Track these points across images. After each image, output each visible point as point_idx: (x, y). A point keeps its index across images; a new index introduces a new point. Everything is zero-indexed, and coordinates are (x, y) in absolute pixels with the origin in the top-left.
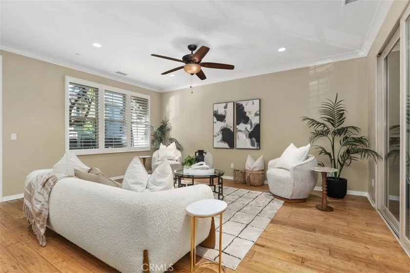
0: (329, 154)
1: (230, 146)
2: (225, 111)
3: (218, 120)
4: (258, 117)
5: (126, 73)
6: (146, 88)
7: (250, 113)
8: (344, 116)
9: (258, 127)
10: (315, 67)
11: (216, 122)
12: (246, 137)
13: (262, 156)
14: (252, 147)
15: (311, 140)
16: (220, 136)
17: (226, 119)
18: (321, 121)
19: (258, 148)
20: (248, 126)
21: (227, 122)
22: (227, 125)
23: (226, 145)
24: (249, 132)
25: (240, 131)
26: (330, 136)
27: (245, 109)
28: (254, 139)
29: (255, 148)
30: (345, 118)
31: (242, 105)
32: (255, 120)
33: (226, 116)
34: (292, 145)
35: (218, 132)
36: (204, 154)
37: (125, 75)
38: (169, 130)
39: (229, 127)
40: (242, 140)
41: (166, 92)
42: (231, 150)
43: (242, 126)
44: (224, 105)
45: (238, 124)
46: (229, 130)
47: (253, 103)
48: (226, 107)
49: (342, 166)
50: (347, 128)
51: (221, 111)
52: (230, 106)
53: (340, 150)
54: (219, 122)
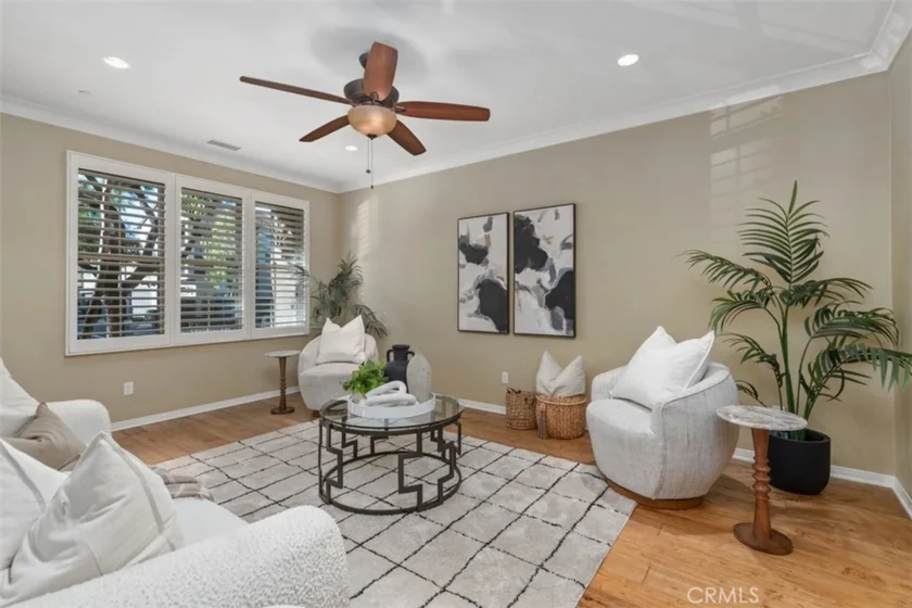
0: (772, 361)
1: (498, 327)
2: (487, 238)
3: (469, 260)
4: (569, 253)
5: (237, 145)
6: (299, 182)
7: (548, 240)
8: (818, 250)
9: (569, 279)
10: (729, 112)
11: (464, 266)
12: (540, 305)
13: (579, 358)
14: (553, 332)
15: (717, 321)
16: (475, 302)
17: (489, 257)
18: (747, 263)
19: (571, 333)
20: (545, 276)
21: (490, 266)
22: (491, 272)
23: (488, 325)
24: (546, 291)
25: (525, 288)
26: (775, 308)
27: (536, 230)
28: (559, 311)
29: (563, 333)
30: (821, 254)
31: (528, 220)
32: (562, 261)
33: (490, 250)
34: (660, 331)
35: (470, 291)
36: (409, 355)
37: (236, 149)
38: (357, 283)
39: (495, 279)
40: (531, 313)
41: (350, 192)
42: (502, 338)
43: (528, 277)
44: (485, 220)
45: (518, 270)
46: (496, 285)
47: (557, 216)
48: (488, 227)
49: (812, 395)
50: (826, 283)
51: (477, 238)
52: (500, 223)
53: (804, 348)
54: (471, 264)
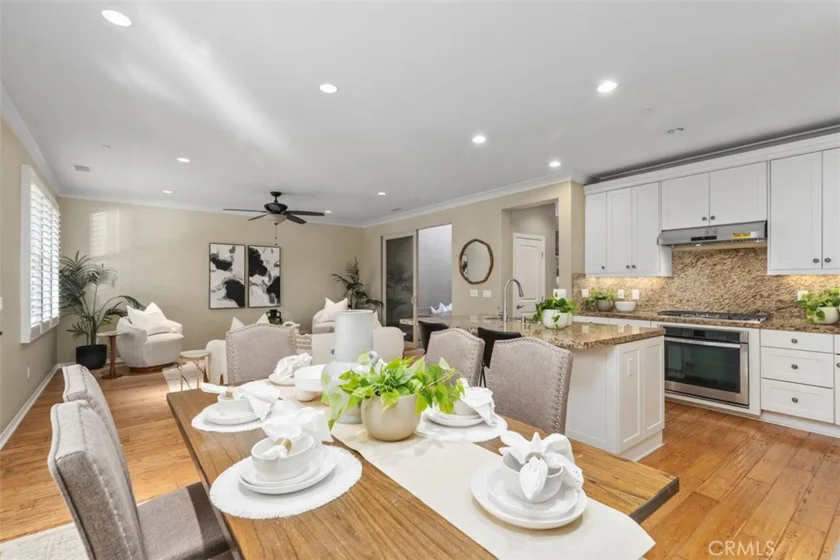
1: (238, 305)
2: (232, 257)
3: (218, 268)
4: (278, 269)
7: (268, 262)
9: (277, 281)
11: (214, 271)
12: (264, 292)
14: (270, 304)
16: (223, 292)
17: (232, 267)
19: (278, 305)
20: (266, 279)
21: (234, 272)
22: (234, 276)
23: (233, 304)
24: (267, 286)
25: (255, 284)
27: (262, 256)
28: (273, 295)
29: (275, 304)
31: (257, 251)
32: (274, 272)
33: (234, 264)
34: (328, 300)
35: (218, 286)
39: (237, 279)
42: (242, 310)
43: (257, 279)
44: (230, 247)
45: (251, 274)
46: (238, 283)
47: (272, 251)
48: (232, 251)
51: (224, 255)
52: (240, 250)
54: (220, 271)
